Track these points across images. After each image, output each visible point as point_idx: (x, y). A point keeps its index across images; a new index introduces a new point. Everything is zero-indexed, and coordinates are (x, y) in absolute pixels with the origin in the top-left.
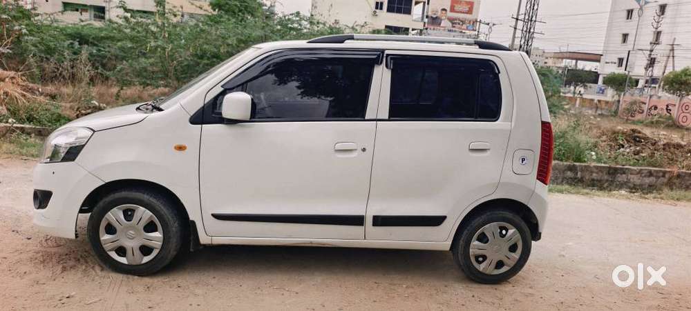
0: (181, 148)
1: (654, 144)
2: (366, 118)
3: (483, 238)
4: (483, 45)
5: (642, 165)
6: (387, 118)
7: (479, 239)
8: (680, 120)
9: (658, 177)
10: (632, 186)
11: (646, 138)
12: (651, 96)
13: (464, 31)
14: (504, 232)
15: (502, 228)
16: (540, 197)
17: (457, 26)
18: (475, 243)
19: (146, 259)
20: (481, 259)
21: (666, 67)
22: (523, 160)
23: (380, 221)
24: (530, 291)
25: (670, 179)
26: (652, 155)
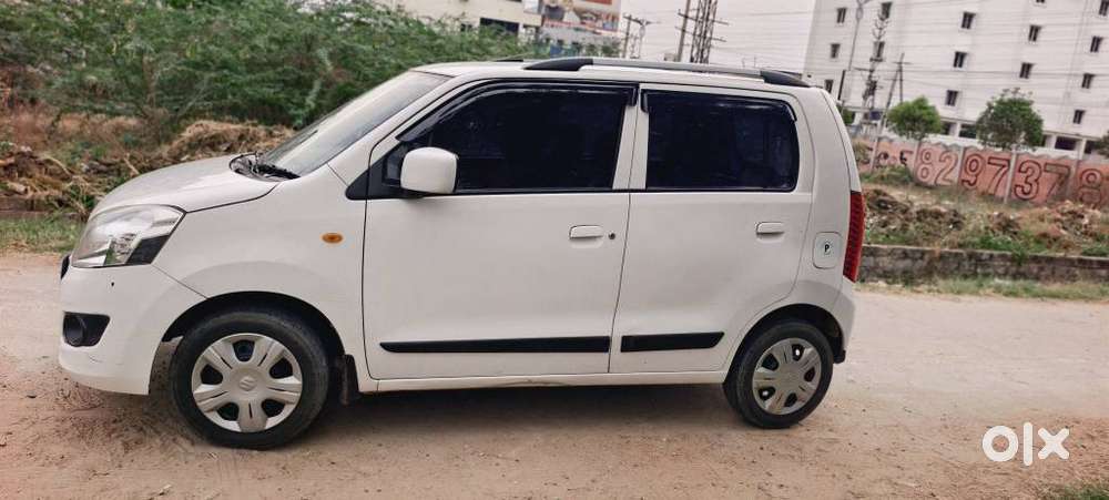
0: (333, 239)
1: (905, 212)
2: (614, 188)
3: (771, 363)
4: (770, 78)
5: (893, 242)
6: (644, 187)
7: (765, 365)
8: (919, 173)
9: (915, 260)
10: (881, 272)
11: (894, 203)
12: (880, 139)
13: (598, 31)
14: (798, 352)
15: (795, 347)
16: (845, 298)
17: (588, 22)
18: (760, 370)
19: (273, 422)
20: (766, 393)
21: (891, 95)
22: (827, 247)
23: (633, 344)
24: (832, 435)
25: (930, 262)
26: (904, 228)
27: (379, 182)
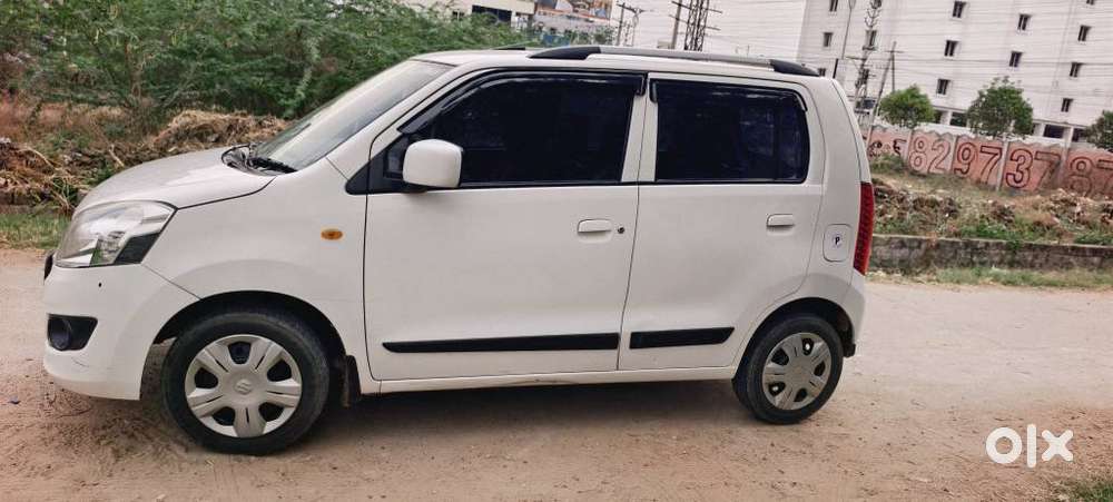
0: (332, 235)
1: (901, 201)
2: (623, 180)
3: (781, 358)
5: (890, 232)
7: (776, 360)
8: (912, 162)
9: (912, 249)
10: (878, 262)
11: (891, 192)
12: (873, 128)
13: (591, 19)
14: (808, 347)
15: (805, 341)
17: (581, 10)
18: (770, 365)
20: (776, 389)
21: (883, 84)
22: (837, 239)
23: (642, 340)
24: (842, 430)
25: (927, 250)
26: (901, 217)
27: (380, 176)
